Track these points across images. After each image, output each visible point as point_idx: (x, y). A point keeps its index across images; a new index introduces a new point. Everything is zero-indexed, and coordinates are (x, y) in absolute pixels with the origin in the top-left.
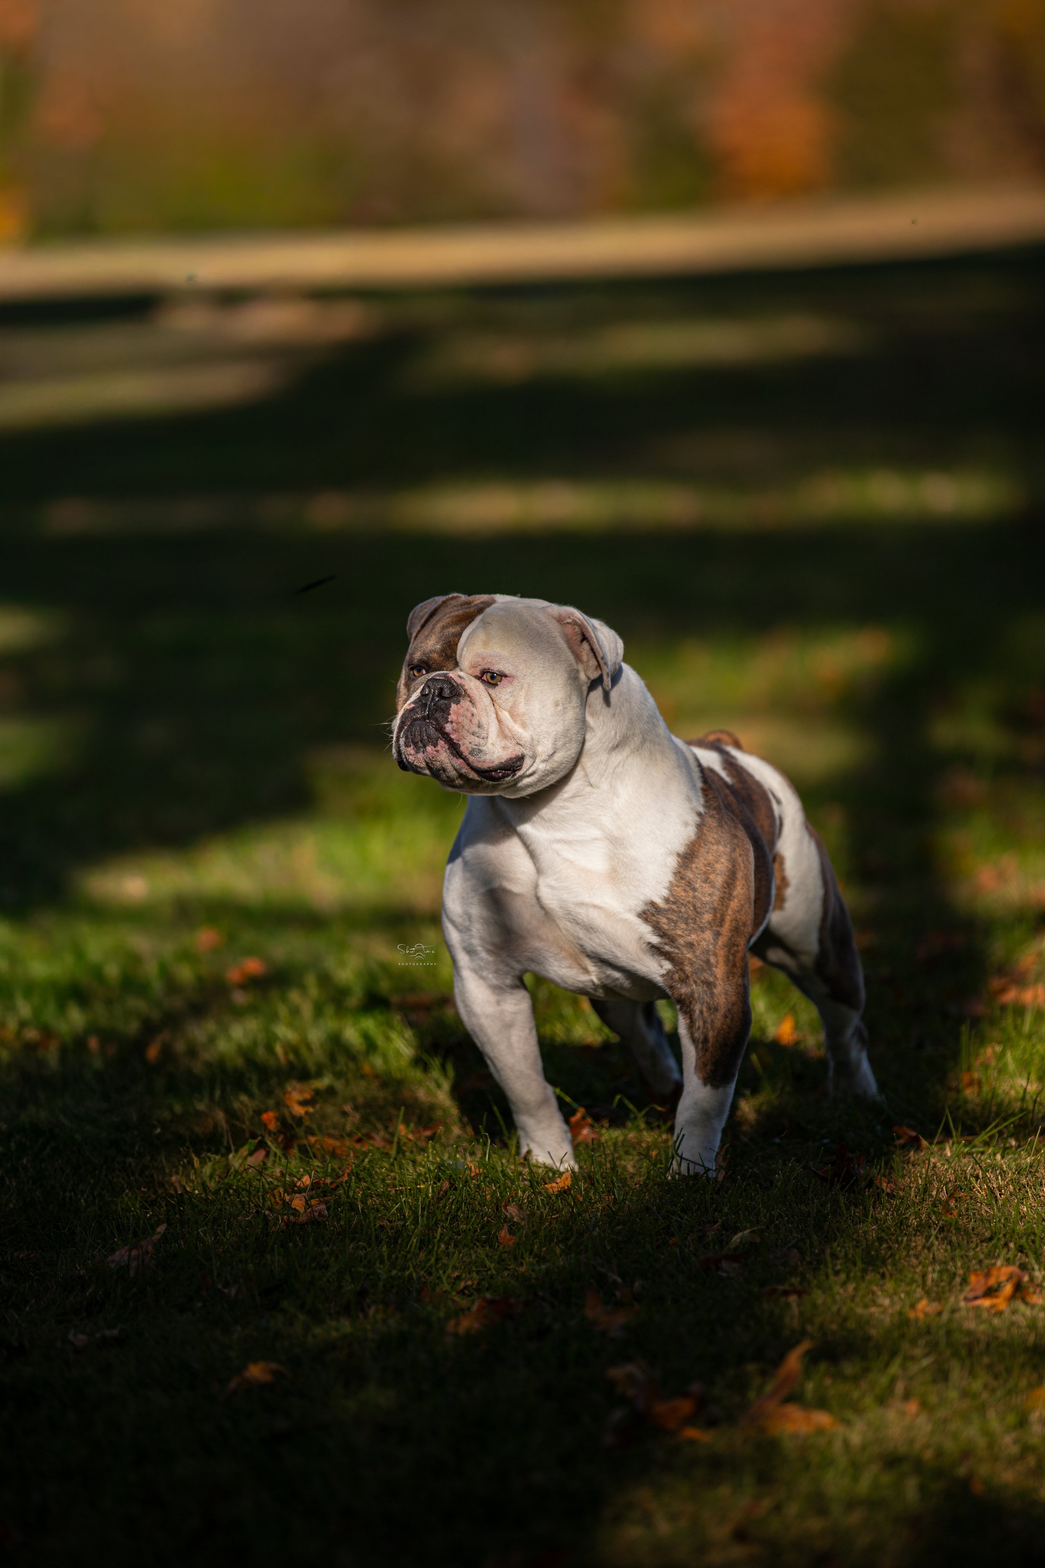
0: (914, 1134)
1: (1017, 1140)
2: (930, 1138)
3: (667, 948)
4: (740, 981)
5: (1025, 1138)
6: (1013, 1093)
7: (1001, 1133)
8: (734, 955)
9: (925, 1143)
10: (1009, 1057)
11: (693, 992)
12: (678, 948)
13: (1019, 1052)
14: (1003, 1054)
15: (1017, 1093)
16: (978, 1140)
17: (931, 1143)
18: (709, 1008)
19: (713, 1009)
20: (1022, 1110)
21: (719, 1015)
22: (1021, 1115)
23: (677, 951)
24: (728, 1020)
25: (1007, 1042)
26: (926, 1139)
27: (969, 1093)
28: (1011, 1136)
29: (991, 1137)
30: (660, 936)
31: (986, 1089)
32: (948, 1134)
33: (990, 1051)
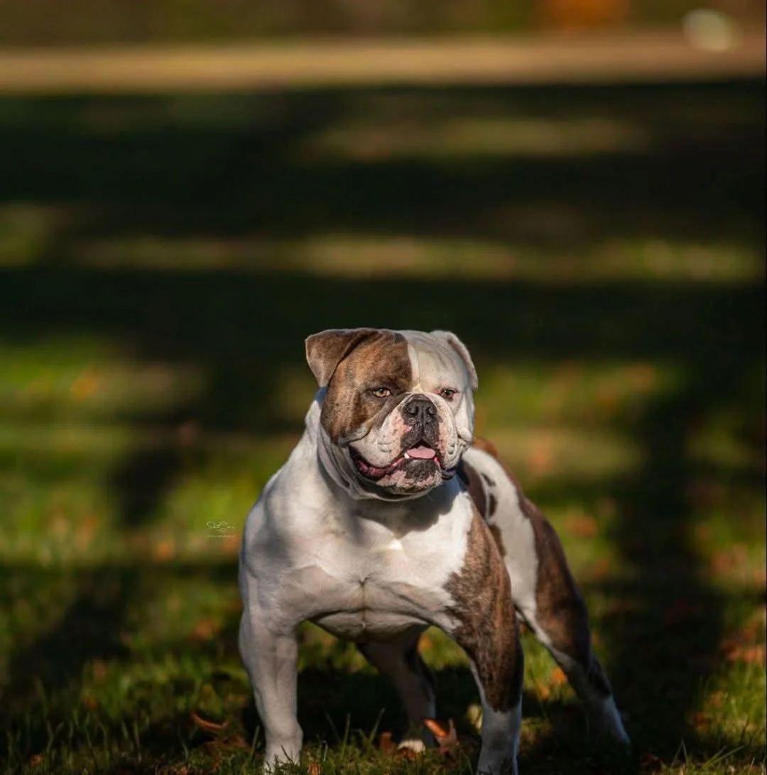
0: (656, 759)
1: (736, 767)
2: (668, 762)
3: (460, 609)
4: (512, 627)
5: (742, 765)
6: (734, 730)
7: (723, 762)
8: (507, 606)
9: (664, 766)
10: (733, 701)
11: (477, 642)
12: (468, 608)
13: (741, 699)
14: (728, 700)
15: (738, 730)
16: (706, 766)
17: (669, 766)
18: (491, 654)
19: (493, 654)
20: (741, 743)
21: (499, 657)
22: (740, 748)
23: (467, 611)
24: (506, 661)
25: (733, 690)
26: (665, 763)
27: (700, 729)
28: (732, 764)
29: (716, 765)
30: (457, 600)
31: (713, 726)
32: (682, 759)
33: (718, 697)
